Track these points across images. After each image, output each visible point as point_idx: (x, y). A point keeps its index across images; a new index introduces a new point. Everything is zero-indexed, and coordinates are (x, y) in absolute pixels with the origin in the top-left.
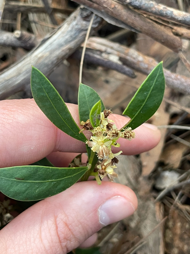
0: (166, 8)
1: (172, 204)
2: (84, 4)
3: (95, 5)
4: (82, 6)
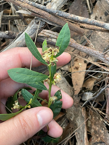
0: (75, 16)
1: (90, 108)
2: (36, 16)
3: (42, 16)
4: (35, 18)
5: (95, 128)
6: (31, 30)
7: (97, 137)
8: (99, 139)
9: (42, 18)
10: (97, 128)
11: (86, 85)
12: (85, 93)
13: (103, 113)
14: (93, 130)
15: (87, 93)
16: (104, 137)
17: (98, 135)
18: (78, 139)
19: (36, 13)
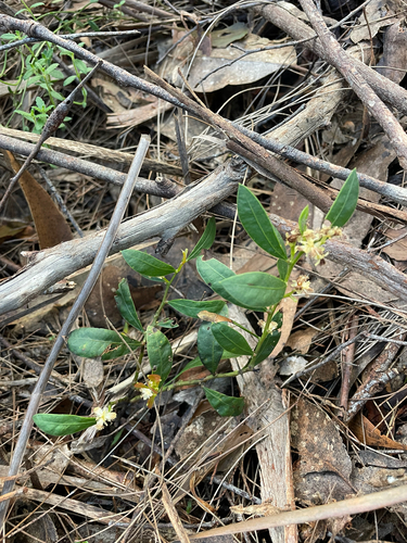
3: (249, 153)
5: (309, 438)
6: (219, 180)
7: (316, 460)
8: (321, 463)
9: (248, 158)
10: (316, 438)
11: (293, 343)
12: (289, 359)
13: (333, 405)
14: (304, 444)
15: (294, 359)
16: (334, 460)
17: (316, 456)
18: (264, 461)
19: (239, 143)
